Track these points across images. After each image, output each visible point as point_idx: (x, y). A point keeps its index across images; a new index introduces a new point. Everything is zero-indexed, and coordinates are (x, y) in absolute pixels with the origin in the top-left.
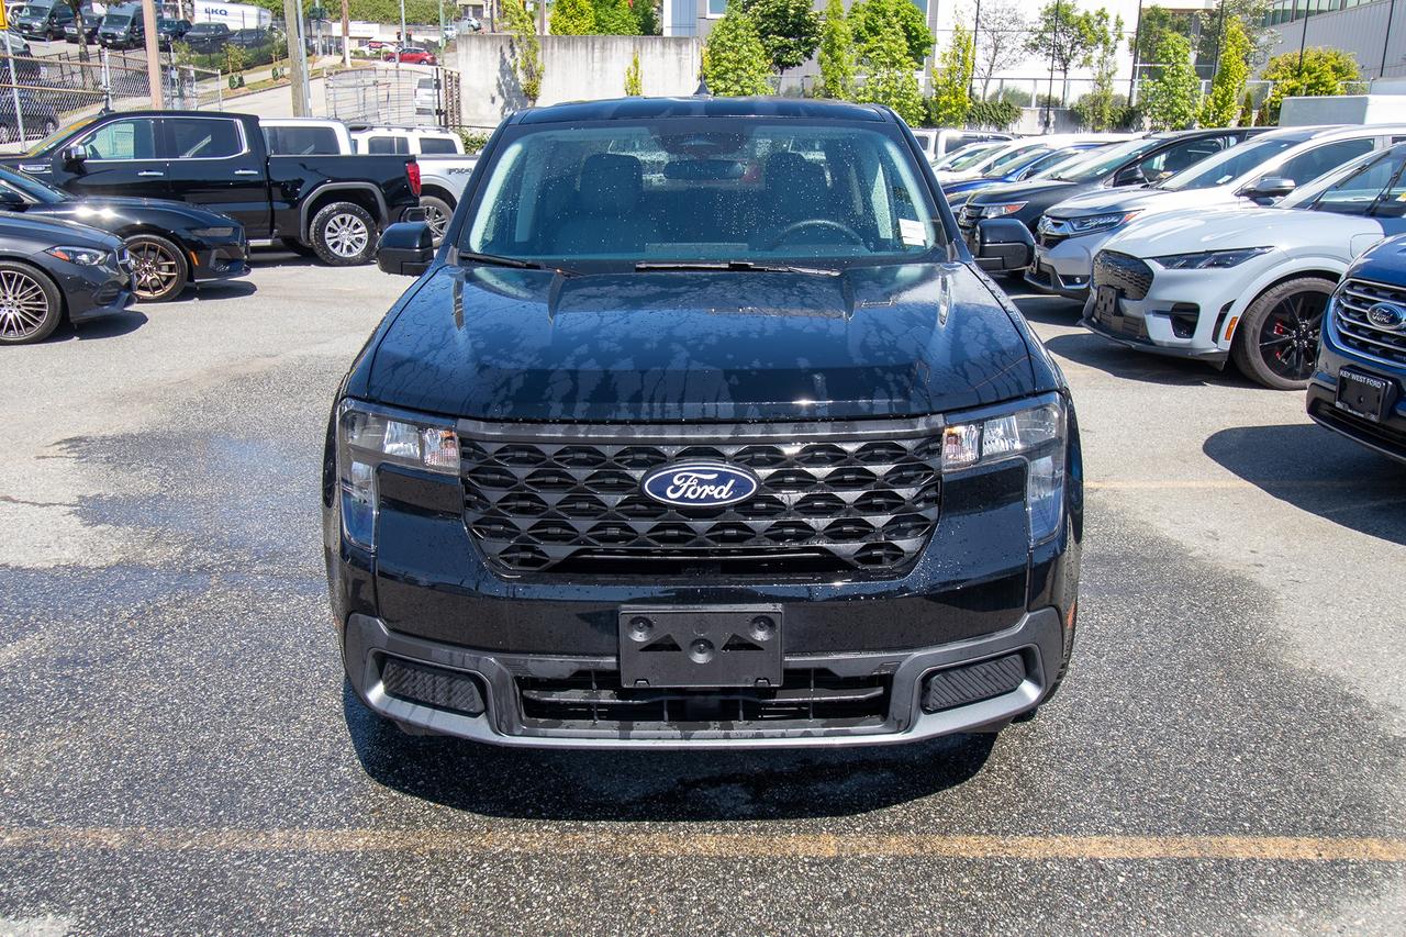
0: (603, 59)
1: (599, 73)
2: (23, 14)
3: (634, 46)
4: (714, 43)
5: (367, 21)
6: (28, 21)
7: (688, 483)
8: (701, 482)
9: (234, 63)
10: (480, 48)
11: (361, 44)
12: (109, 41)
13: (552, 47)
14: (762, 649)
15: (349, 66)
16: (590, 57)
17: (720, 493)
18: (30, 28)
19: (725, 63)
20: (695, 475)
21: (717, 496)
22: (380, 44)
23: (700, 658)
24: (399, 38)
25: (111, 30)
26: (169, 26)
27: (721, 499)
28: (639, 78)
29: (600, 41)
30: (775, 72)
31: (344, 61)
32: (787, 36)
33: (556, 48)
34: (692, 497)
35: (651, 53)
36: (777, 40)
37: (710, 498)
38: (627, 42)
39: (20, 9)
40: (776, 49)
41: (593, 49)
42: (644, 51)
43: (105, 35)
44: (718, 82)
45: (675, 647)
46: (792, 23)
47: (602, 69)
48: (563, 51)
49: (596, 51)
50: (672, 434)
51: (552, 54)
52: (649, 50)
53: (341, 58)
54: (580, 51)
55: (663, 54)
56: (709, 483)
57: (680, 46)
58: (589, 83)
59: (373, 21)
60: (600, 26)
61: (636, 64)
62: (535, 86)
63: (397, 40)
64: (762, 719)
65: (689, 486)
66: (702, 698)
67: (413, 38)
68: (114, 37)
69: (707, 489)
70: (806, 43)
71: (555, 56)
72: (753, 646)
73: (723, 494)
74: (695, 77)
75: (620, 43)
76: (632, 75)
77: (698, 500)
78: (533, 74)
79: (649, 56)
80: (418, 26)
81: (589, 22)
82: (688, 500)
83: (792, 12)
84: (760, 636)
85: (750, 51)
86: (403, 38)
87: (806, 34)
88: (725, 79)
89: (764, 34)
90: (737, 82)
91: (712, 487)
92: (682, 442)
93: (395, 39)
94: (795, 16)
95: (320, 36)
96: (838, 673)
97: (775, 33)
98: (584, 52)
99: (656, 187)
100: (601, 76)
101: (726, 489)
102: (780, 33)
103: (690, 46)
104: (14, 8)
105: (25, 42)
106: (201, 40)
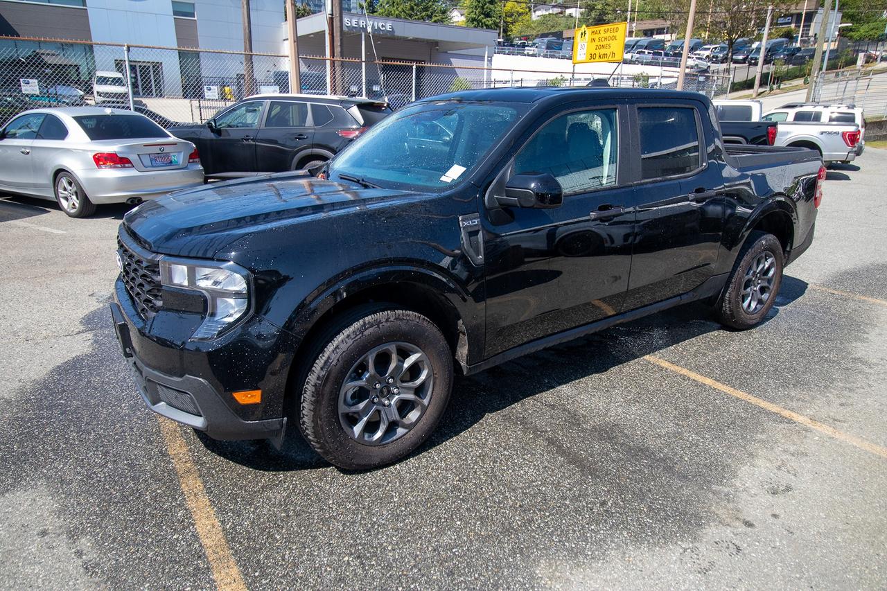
2: (717, 51)
6: (717, 54)
12: (753, 62)
25: (755, 55)
26: (788, 51)
43: (752, 59)
105: (710, 64)
106: (803, 57)
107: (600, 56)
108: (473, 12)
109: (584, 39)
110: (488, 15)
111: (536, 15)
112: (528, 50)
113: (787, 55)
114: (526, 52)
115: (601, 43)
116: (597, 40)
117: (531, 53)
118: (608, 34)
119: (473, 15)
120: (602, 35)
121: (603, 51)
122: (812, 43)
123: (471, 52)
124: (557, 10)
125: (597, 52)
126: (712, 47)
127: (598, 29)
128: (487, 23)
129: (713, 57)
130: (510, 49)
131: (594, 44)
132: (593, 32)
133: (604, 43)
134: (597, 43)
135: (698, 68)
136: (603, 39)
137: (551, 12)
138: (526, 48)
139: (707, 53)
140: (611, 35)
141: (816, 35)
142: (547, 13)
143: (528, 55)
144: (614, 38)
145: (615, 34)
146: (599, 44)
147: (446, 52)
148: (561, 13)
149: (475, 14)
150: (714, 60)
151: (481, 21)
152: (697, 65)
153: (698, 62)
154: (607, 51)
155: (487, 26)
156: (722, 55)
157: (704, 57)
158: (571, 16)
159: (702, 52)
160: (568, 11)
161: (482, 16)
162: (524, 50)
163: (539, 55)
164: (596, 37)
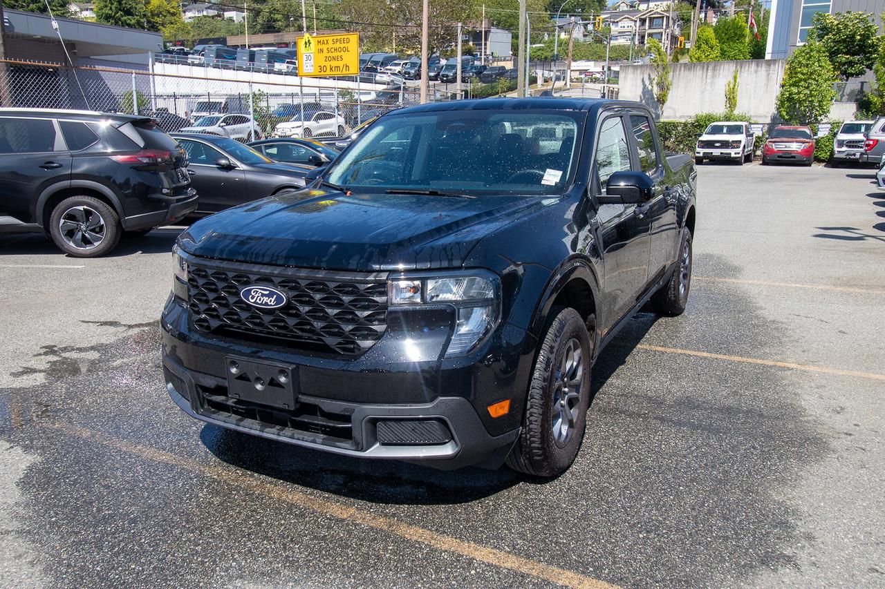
0: (714, 76)
1: (710, 85)
2: (407, 66)
3: (736, 67)
4: (793, 62)
5: (588, 60)
6: (408, 70)
7: (257, 295)
8: (263, 295)
9: (502, 88)
10: (634, 73)
11: (581, 74)
12: (445, 79)
13: (680, 70)
14: (284, 388)
15: (568, 87)
16: (705, 75)
17: (270, 302)
18: (409, 73)
19: (800, 76)
20: (260, 291)
21: (269, 303)
22: (592, 73)
23: (259, 387)
24: (603, 69)
25: (446, 73)
26: (475, 69)
27: (271, 305)
28: (736, 87)
29: (713, 65)
30: (841, 80)
31: (566, 84)
32: (853, 55)
33: (683, 69)
34: (260, 302)
35: (748, 71)
36: (843, 58)
37: (266, 304)
38: (731, 65)
39: (406, 64)
40: (844, 64)
41: (707, 70)
42: (743, 70)
43: (443, 76)
44: (792, 88)
45: (248, 380)
46: (857, 45)
47: (712, 83)
48: (687, 72)
49: (709, 71)
50: (256, 268)
51: (679, 74)
52: (747, 68)
53: (564, 82)
54: (699, 72)
55: (756, 72)
56: (266, 295)
57: (770, 65)
58: (702, 92)
59: (592, 60)
60: (724, 54)
61: (735, 78)
62: (664, 95)
63: (602, 70)
64: (311, 432)
65: (258, 296)
66: (278, 412)
67: (612, 68)
68: (447, 76)
69: (266, 299)
70: (868, 59)
71: (681, 76)
72: (280, 385)
73: (271, 302)
74: (779, 85)
75: (726, 66)
76: (731, 86)
77: (261, 304)
78: (663, 87)
79: (746, 73)
80: (618, 62)
81: (717, 52)
82: (257, 303)
83: (859, 37)
84: (283, 379)
85: (820, 66)
86: (605, 69)
87: (869, 52)
88: (798, 86)
89: (833, 54)
90: (808, 88)
91: (267, 298)
92: (258, 273)
93: (600, 69)
94: (860, 40)
95: (555, 71)
96: (325, 410)
97: (844, 53)
98: (701, 72)
99: (733, 158)
100: (711, 87)
101: (273, 300)
102: (846, 53)
103: (777, 65)
104: (404, 64)
105: (404, 81)
106: (490, 76)
107: (331, 69)
108: (106, 6)
109: (310, 49)
110: (128, 12)
111: (189, 16)
112: (190, 59)
113: (476, 73)
114: (189, 61)
115: (330, 54)
116: (325, 51)
117: (196, 62)
118: (338, 45)
119: (107, 11)
120: (330, 45)
121: (334, 64)
122: (491, 62)
123: (123, 58)
124: (212, 13)
125: (328, 64)
126: (402, 63)
127: (325, 39)
128: (128, 22)
129: (405, 73)
130: (167, 57)
131: (323, 56)
132: (319, 42)
133: (335, 54)
134: (325, 53)
135: (395, 84)
136: (333, 50)
137: (205, 13)
138: (189, 56)
139: (398, 69)
140: (342, 45)
141: (492, 53)
142: (200, 15)
143: (193, 64)
144: (346, 50)
145: (346, 45)
146: (328, 55)
147: (89, 58)
148: (219, 16)
149: (111, 8)
150: (407, 76)
151: (120, 20)
152: (392, 81)
153: (393, 77)
154: (340, 64)
155: (129, 25)
156: (413, 72)
157: (396, 72)
158: (231, 20)
159: (393, 68)
160: (227, 15)
161: (120, 13)
162: (187, 58)
163: (208, 65)
164: (325, 47)
